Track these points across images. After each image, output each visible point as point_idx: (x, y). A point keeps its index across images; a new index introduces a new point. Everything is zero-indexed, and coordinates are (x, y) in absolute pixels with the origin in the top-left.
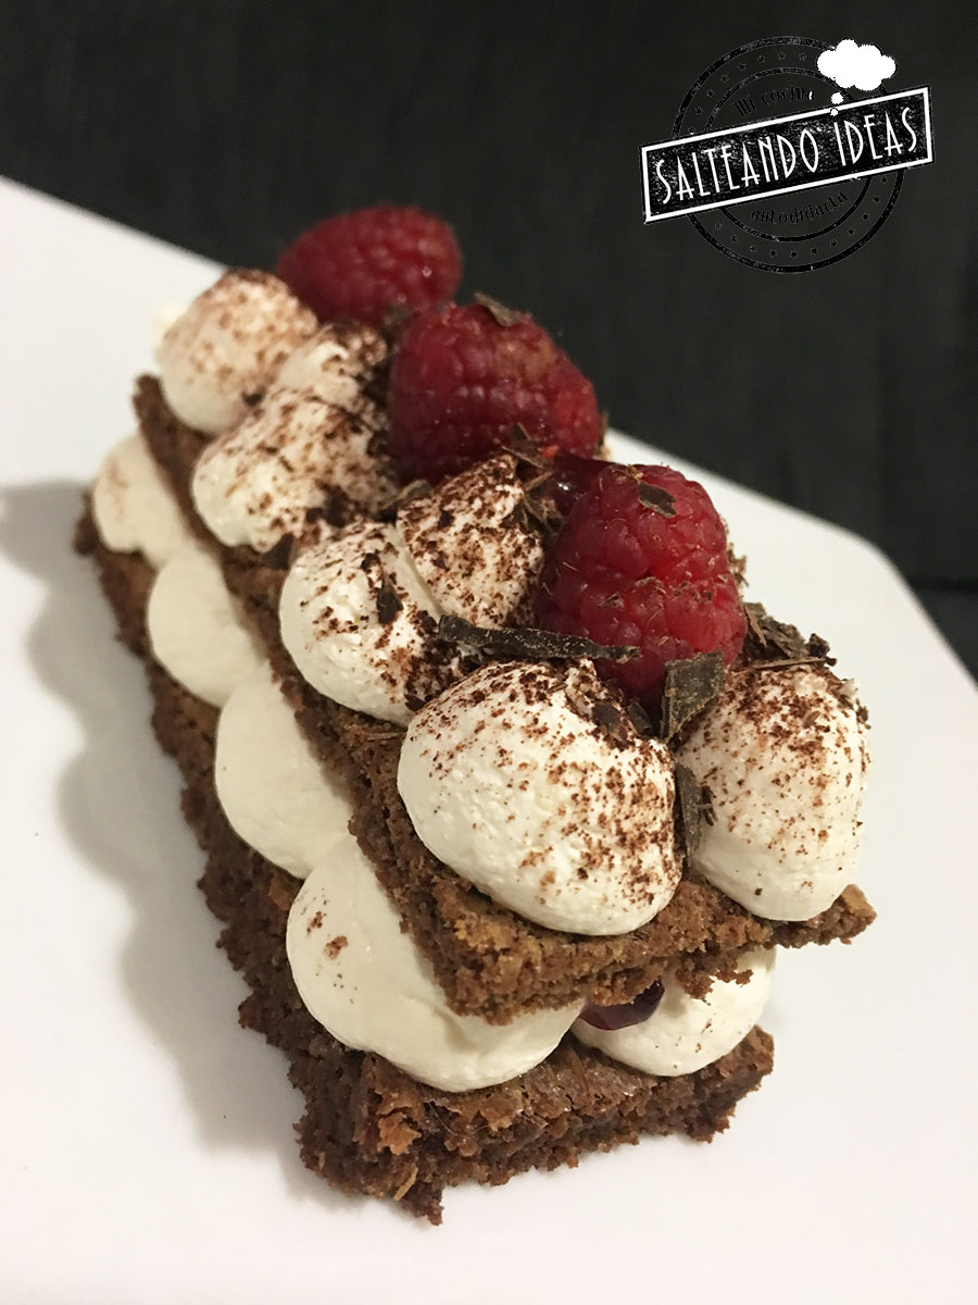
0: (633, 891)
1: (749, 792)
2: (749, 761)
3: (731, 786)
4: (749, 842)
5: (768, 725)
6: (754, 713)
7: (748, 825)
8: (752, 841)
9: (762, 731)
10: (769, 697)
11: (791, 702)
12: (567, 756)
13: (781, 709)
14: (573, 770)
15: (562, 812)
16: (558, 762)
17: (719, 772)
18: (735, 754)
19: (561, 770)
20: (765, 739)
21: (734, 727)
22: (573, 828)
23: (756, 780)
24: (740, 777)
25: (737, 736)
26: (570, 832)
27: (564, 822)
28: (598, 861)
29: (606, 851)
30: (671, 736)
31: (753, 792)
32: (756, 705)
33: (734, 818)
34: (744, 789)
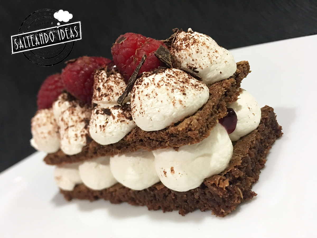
0: (197, 89)
1: (196, 60)
2: (189, 55)
3: (193, 63)
4: (208, 67)
5: (184, 47)
6: (180, 49)
7: (204, 64)
8: (208, 66)
9: (184, 49)
10: (179, 44)
11: (183, 40)
12: (156, 82)
13: (183, 43)
14: (160, 82)
15: (168, 90)
16: (156, 84)
17: (188, 64)
18: (186, 58)
19: (158, 84)
20: (187, 49)
21: (180, 55)
22: (173, 90)
23: (195, 56)
24: (192, 59)
25: (182, 55)
26: (173, 91)
27: (170, 91)
28: (184, 89)
29: (183, 87)
30: (171, 65)
31: (197, 59)
32: (179, 48)
33: (200, 66)
34: (195, 60)
